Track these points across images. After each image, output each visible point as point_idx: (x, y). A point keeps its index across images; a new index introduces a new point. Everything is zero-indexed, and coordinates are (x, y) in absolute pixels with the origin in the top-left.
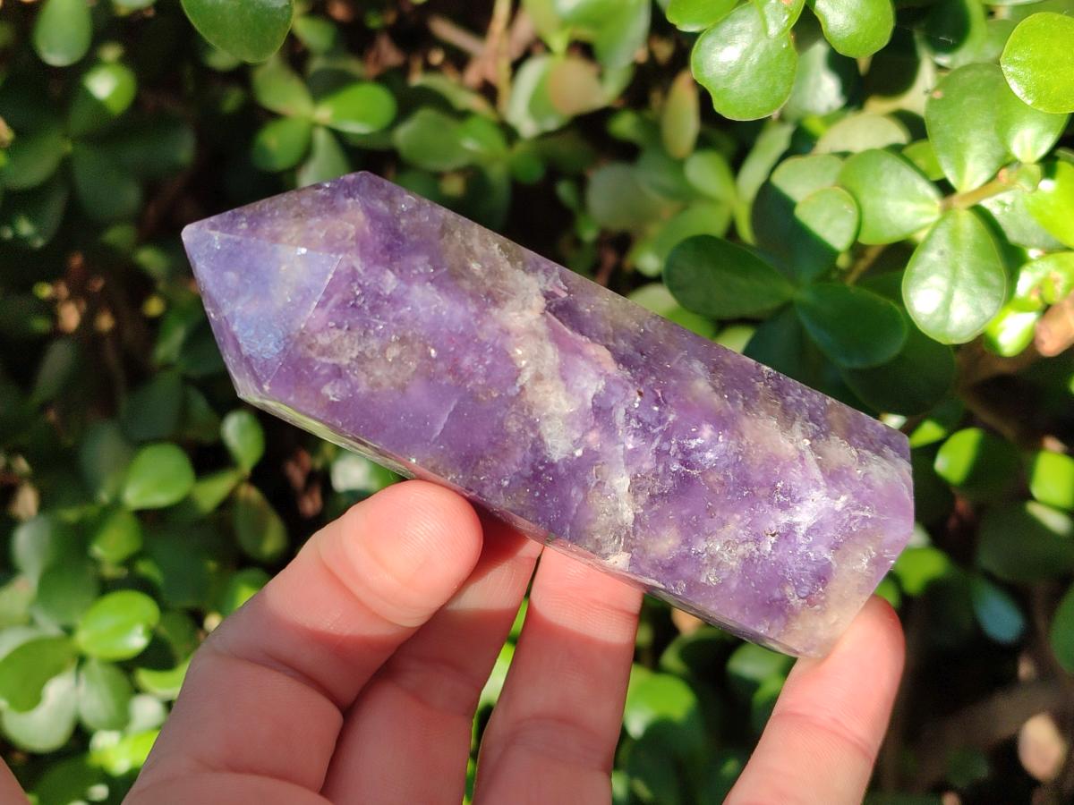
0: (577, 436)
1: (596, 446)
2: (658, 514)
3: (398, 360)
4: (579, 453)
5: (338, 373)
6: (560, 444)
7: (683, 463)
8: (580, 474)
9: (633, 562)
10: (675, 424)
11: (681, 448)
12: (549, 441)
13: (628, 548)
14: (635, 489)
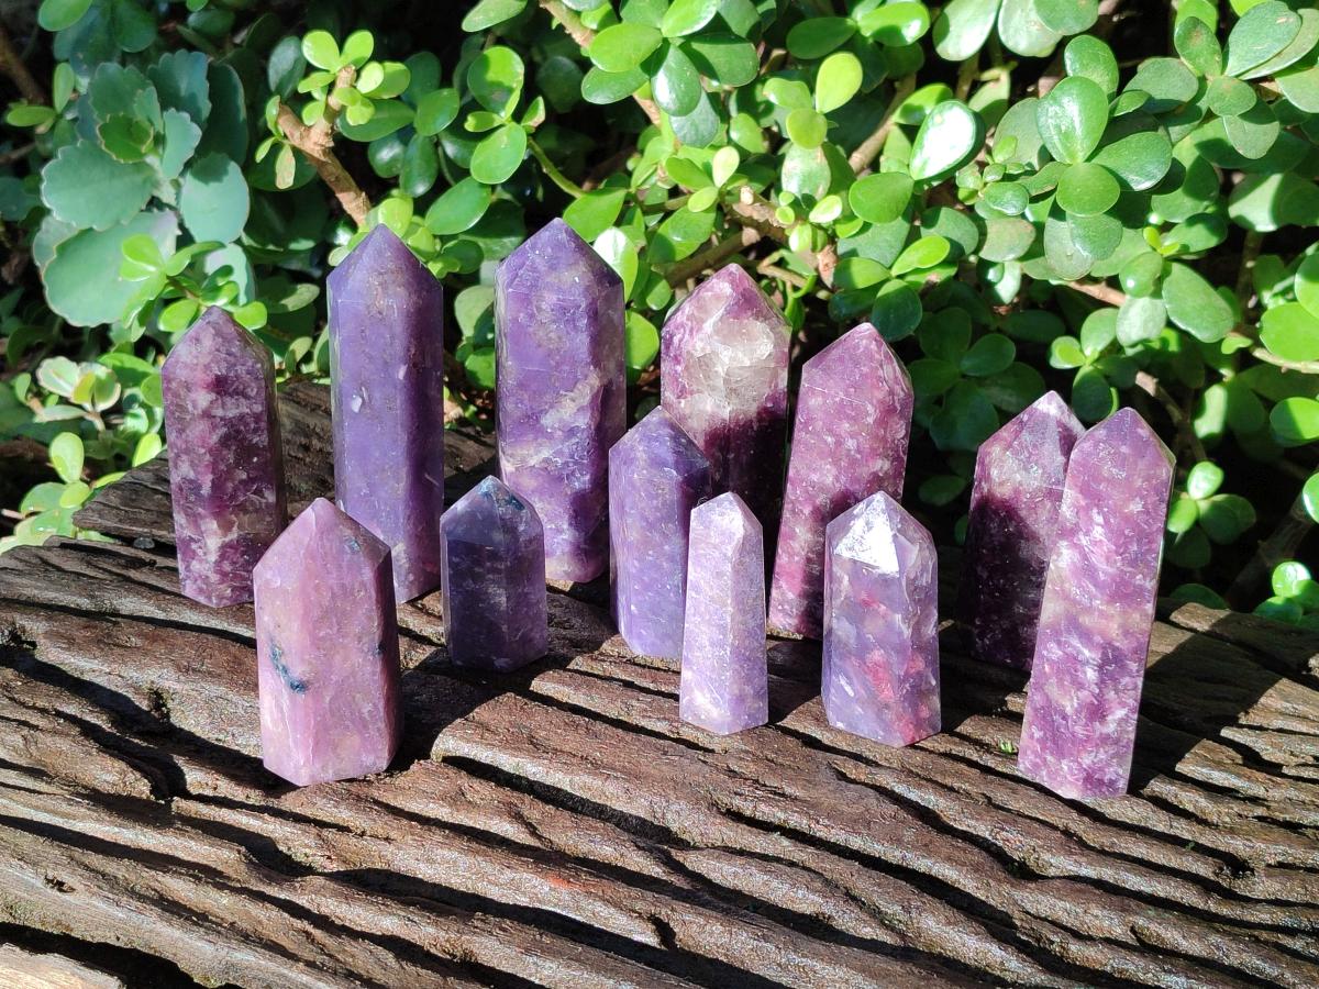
0: (556, 426)
1: (556, 436)
2: (540, 475)
3: (550, 339)
4: (549, 430)
5: (532, 316)
6: (548, 420)
7: (568, 475)
8: (540, 434)
9: (512, 473)
10: (583, 464)
11: (573, 471)
12: (548, 416)
13: (517, 469)
14: (546, 460)
